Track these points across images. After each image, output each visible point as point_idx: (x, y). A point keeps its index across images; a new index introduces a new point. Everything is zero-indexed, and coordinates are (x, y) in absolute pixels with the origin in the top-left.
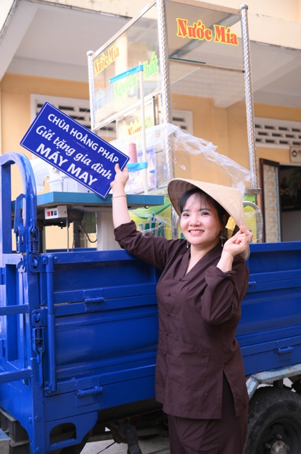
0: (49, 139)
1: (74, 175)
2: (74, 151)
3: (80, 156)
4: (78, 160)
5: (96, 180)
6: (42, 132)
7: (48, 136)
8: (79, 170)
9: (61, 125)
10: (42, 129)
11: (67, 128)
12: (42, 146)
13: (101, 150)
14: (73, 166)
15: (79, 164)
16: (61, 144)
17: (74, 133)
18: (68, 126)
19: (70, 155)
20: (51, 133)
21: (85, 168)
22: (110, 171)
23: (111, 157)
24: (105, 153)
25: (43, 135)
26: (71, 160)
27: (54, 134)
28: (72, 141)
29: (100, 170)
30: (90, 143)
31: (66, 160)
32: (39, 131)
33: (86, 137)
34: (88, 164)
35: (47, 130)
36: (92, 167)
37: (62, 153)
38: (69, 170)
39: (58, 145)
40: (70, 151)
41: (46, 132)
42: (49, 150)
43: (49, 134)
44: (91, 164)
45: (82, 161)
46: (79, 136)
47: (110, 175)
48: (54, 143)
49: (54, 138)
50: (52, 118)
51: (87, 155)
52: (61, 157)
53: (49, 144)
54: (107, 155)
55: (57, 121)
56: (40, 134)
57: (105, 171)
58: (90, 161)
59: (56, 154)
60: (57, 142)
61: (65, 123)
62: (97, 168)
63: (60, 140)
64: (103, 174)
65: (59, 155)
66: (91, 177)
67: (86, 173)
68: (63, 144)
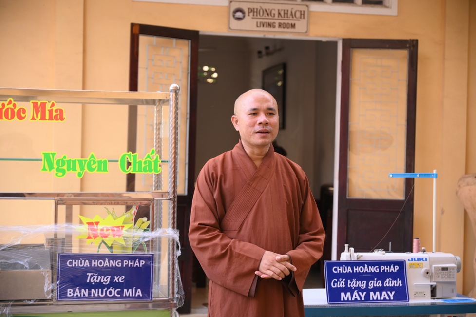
0: (344, 286)
1: (377, 300)
2: (365, 282)
3: (371, 283)
4: (372, 287)
5: (393, 292)
6: (336, 284)
7: (341, 284)
8: (378, 293)
9: (345, 270)
10: (335, 282)
11: (349, 269)
12: (343, 294)
13: (382, 268)
14: (372, 293)
15: (375, 290)
16: (353, 284)
17: (357, 269)
18: (349, 267)
19: (365, 287)
20: (342, 280)
21: (381, 290)
22: (398, 279)
23: (392, 269)
24: (386, 269)
25: (338, 286)
26: (368, 290)
27: (344, 280)
28: (359, 277)
29: (391, 283)
30: (372, 269)
31: (365, 293)
32: (334, 285)
33: (366, 267)
34: (380, 285)
35: (338, 280)
36: (385, 285)
37: (359, 289)
38: (371, 299)
39: (352, 286)
40: (363, 285)
41: (338, 282)
42: (349, 294)
43: (341, 283)
44: (383, 283)
45: (375, 286)
46: (361, 269)
47: (401, 281)
48: (349, 286)
49: (346, 283)
50: (336, 270)
51: (375, 279)
52: (360, 293)
53: (346, 290)
54: (388, 269)
55: (341, 270)
56: (336, 286)
57: (395, 281)
58: (380, 282)
59: (355, 293)
60: (350, 284)
61: (346, 267)
62: (389, 283)
63: (351, 281)
64: (395, 285)
65: (358, 292)
66: (389, 292)
67: (384, 293)
68: (355, 282)
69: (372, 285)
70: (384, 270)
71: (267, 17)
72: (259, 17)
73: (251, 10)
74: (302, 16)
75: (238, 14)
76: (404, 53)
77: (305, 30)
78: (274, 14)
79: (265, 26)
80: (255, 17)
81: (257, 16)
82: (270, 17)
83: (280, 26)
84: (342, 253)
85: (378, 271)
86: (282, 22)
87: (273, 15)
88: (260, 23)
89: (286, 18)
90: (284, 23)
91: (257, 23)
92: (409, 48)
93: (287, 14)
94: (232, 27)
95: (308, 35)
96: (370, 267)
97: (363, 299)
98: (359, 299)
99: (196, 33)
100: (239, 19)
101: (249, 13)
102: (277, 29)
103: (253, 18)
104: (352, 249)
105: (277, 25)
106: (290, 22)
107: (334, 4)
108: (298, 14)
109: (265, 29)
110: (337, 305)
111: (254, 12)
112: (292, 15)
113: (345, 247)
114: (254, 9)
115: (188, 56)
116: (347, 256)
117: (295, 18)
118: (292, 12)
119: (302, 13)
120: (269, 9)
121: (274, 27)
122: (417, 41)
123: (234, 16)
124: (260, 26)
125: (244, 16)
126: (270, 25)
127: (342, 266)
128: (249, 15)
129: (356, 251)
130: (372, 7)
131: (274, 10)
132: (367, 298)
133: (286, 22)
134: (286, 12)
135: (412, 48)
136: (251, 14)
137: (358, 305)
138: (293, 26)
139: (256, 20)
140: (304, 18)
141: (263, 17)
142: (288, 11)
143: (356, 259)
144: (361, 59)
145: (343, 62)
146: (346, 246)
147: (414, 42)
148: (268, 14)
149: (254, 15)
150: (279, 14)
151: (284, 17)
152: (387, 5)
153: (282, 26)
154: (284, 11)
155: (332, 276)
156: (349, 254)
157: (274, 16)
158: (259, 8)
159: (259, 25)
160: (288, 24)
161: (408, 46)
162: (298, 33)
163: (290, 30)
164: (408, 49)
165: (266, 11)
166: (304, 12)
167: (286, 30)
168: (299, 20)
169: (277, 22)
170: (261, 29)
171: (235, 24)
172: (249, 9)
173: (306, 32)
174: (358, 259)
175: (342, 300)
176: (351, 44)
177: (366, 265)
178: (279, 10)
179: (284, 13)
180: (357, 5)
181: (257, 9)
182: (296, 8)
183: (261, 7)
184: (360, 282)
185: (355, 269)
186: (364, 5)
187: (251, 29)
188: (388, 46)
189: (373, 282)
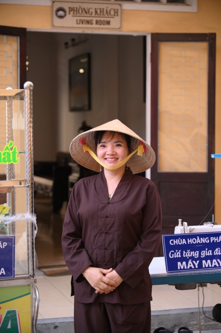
0: (180, 256)
1: (209, 267)
2: (198, 252)
4: (204, 256)
6: (173, 255)
7: (178, 255)
8: (209, 261)
9: (180, 242)
10: (172, 253)
11: (184, 241)
12: (179, 263)
13: (212, 239)
14: (204, 262)
15: (206, 258)
16: (188, 254)
17: (191, 241)
18: (184, 240)
19: (198, 256)
20: (178, 251)
21: (211, 258)
23: (220, 239)
24: (215, 240)
25: (175, 257)
26: (200, 259)
27: (180, 251)
28: (193, 247)
29: (220, 252)
30: (204, 240)
31: (198, 262)
32: (172, 256)
33: (198, 239)
34: (211, 254)
35: (175, 252)
36: (215, 254)
37: (193, 258)
38: (204, 266)
39: (187, 256)
40: (196, 254)
41: (175, 253)
42: (184, 263)
43: (178, 253)
44: (213, 252)
45: (206, 255)
46: (194, 241)
48: (184, 256)
49: (182, 254)
50: (172, 242)
51: (207, 249)
52: (194, 262)
53: (182, 259)
54: (217, 239)
55: (176, 242)
56: (173, 257)
58: (211, 251)
59: (190, 262)
60: (185, 254)
61: (181, 240)
62: (218, 252)
63: (186, 252)
65: (192, 261)
66: (218, 260)
67: (214, 261)
68: (189, 253)
69: (204, 254)
70: (213, 241)
71: (85, 15)
72: (78, 15)
73: (71, 9)
74: (116, 14)
75: (60, 12)
76: (204, 45)
77: (118, 26)
78: (92, 13)
79: (84, 23)
80: (75, 15)
81: (76, 14)
82: (88, 15)
83: (97, 22)
84: (176, 227)
85: (208, 242)
86: (99, 19)
87: (90, 13)
88: (80, 20)
89: (102, 16)
90: (100, 21)
91: (77, 20)
92: (209, 40)
93: (103, 12)
94: (56, 24)
95: (121, 31)
96: (201, 239)
97: (197, 267)
98: (193, 267)
99: (24, 30)
100: (61, 17)
101: (70, 11)
102: (94, 25)
103: (73, 16)
104: (185, 223)
105: (94, 22)
106: (106, 19)
107: (143, 3)
108: (112, 12)
109: (84, 26)
110: (175, 274)
111: (74, 11)
112: (107, 13)
113: (178, 221)
114: (74, 8)
115: (18, 51)
116: (181, 230)
117: (109, 16)
118: (107, 11)
119: (116, 11)
120: (87, 8)
121: (92, 24)
122: (215, 34)
123: (56, 14)
124: (80, 24)
125: (65, 15)
126: (88, 22)
127: (178, 239)
128: (69, 14)
129: (188, 225)
130: (175, 5)
131: (91, 8)
132: (200, 266)
133: (102, 19)
134: (102, 10)
135: (211, 41)
136: (72, 13)
137: (193, 272)
138: (108, 23)
139: (76, 18)
140: (117, 15)
141: (82, 15)
142: (103, 9)
143: (189, 232)
144: (168, 51)
145: (152, 54)
146: (180, 220)
147: (213, 36)
148: (86, 13)
149: (74, 14)
150: (96, 12)
151: (100, 15)
152: (188, 3)
153: (98, 23)
154: (100, 9)
155: (169, 248)
156: (182, 227)
157: (92, 14)
158: (78, 7)
159: (78, 22)
160: (104, 21)
161: (207, 39)
162: (113, 29)
163: (106, 26)
164: (208, 42)
165: (84, 9)
166: (117, 10)
167: (102, 26)
168: (113, 17)
169: (94, 19)
170: (81, 25)
171: (58, 22)
172: (70, 8)
173: (120, 28)
174: (190, 231)
175: (179, 268)
176: (159, 38)
177: (198, 237)
178: (95, 9)
179: (101, 12)
180: (162, 3)
181: (77, 8)
182: (110, 7)
183: (80, 6)
184: (193, 252)
185: (189, 241)
186: (169, 4)
187: (72, 26)
188: (190, 39)
189: (204, 251)
